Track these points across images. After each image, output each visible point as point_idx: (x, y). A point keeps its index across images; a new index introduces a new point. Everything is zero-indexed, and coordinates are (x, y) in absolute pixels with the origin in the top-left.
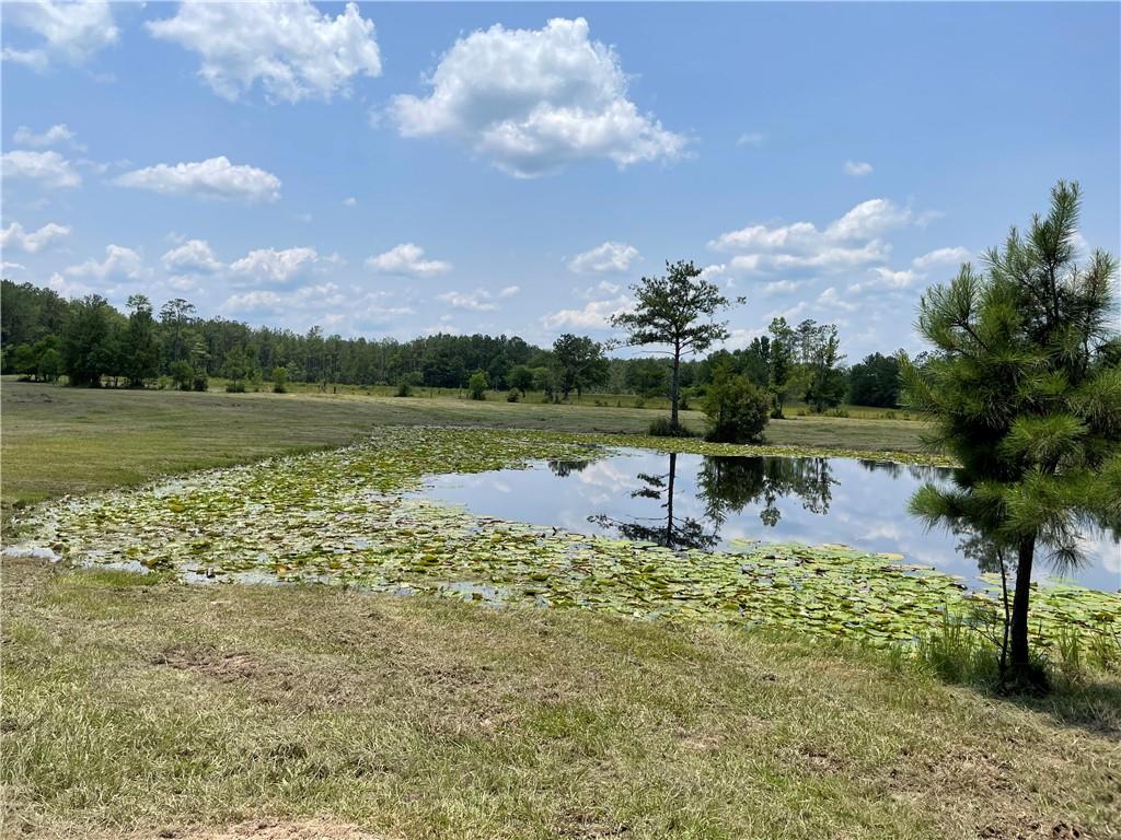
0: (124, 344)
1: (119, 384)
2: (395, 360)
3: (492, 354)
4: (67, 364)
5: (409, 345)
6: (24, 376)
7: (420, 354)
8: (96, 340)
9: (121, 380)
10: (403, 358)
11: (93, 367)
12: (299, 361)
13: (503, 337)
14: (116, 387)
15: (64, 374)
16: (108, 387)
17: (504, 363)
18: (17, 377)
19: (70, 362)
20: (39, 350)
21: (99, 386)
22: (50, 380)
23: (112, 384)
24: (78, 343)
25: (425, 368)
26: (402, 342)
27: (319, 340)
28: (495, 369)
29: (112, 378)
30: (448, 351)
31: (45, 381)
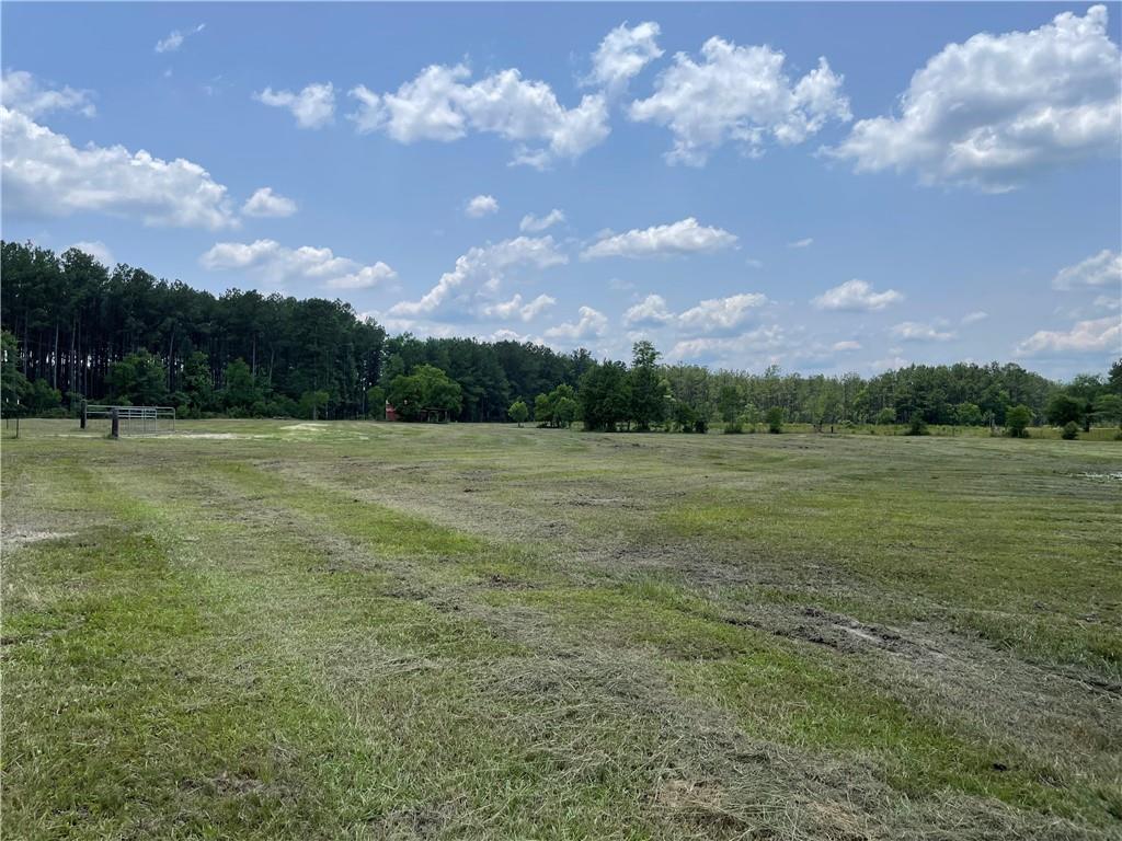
0: (636, 388)
1: (631, 428)
2: (862, 395)
3: (981, 385)
4: (587, 410)
5: (877, 380)
6: (541, 423)
7: (890, 389)
8: (609, 386)
9: (633, 425)
10: (871, 393)
11: (609, 412)
12: (757, 403)
13: (995, 364)
14: (628, 431)
15: (581, 420)
16: (622, 431)
17: (997, 394)
18: (537, 424)
19: (588, 409)
20: (554, 399)
21: (614, 431)
22: (564, 426)
23: (626, 428)
24: (595, 390)
25: (898, 404)
26: (866, 377)
27: (776, 380)
28: (988, 401)
29: (625, 424)
30: (925, 384)
31: (558, 427)
